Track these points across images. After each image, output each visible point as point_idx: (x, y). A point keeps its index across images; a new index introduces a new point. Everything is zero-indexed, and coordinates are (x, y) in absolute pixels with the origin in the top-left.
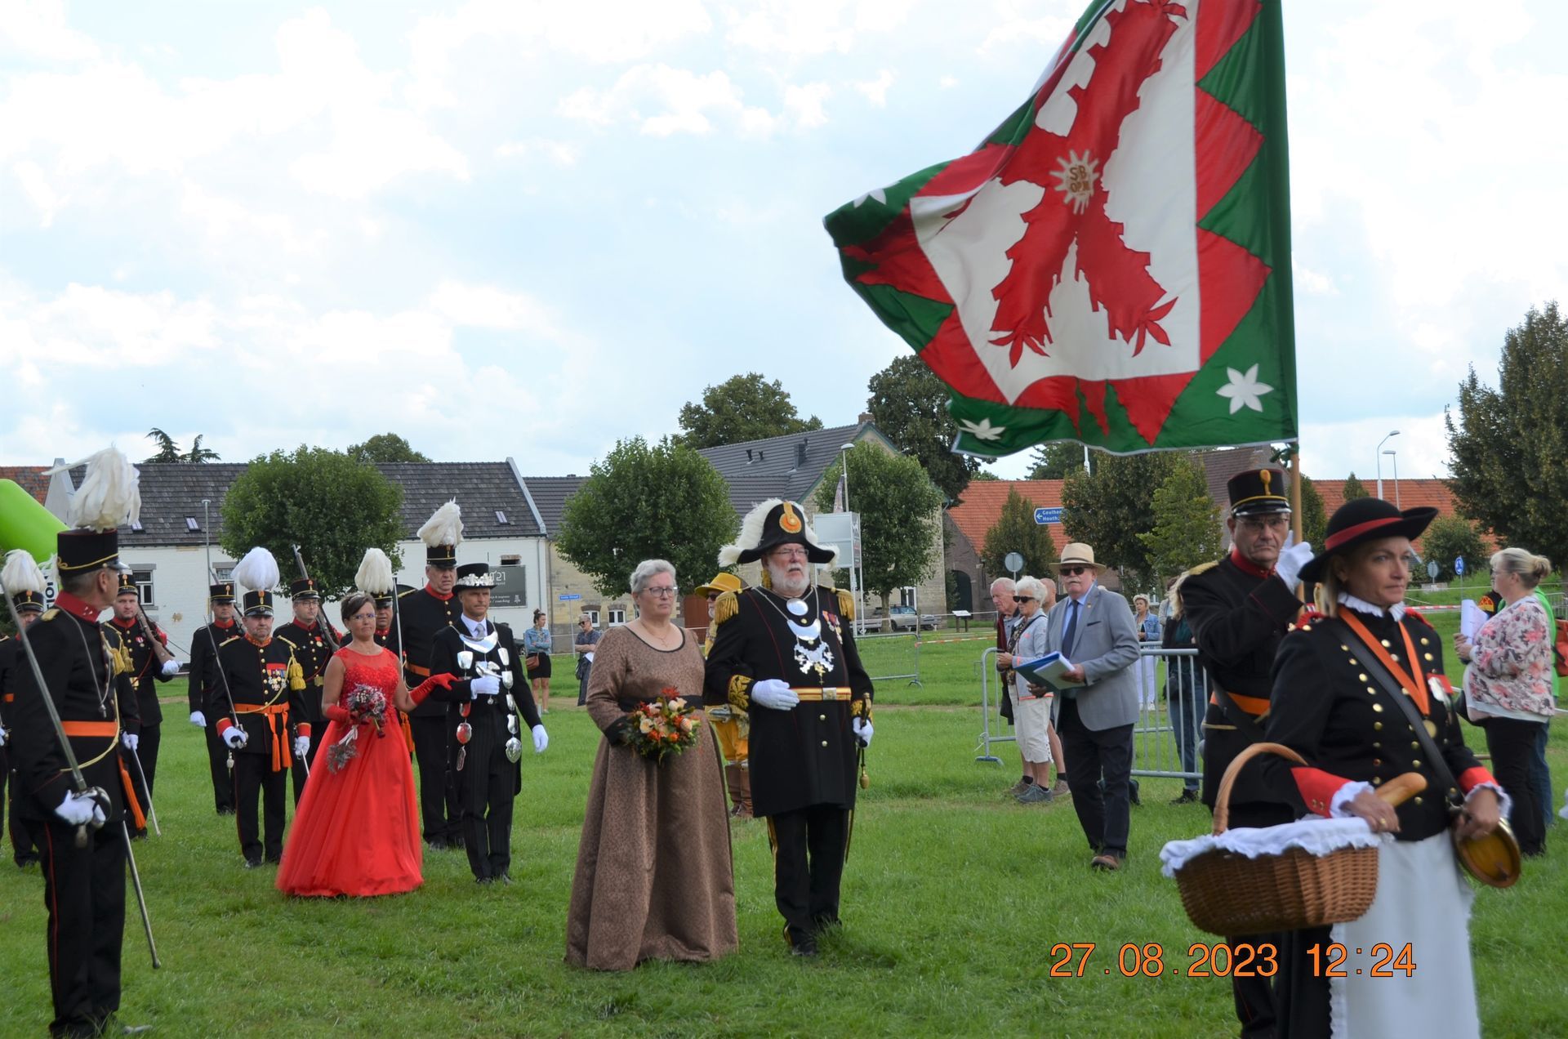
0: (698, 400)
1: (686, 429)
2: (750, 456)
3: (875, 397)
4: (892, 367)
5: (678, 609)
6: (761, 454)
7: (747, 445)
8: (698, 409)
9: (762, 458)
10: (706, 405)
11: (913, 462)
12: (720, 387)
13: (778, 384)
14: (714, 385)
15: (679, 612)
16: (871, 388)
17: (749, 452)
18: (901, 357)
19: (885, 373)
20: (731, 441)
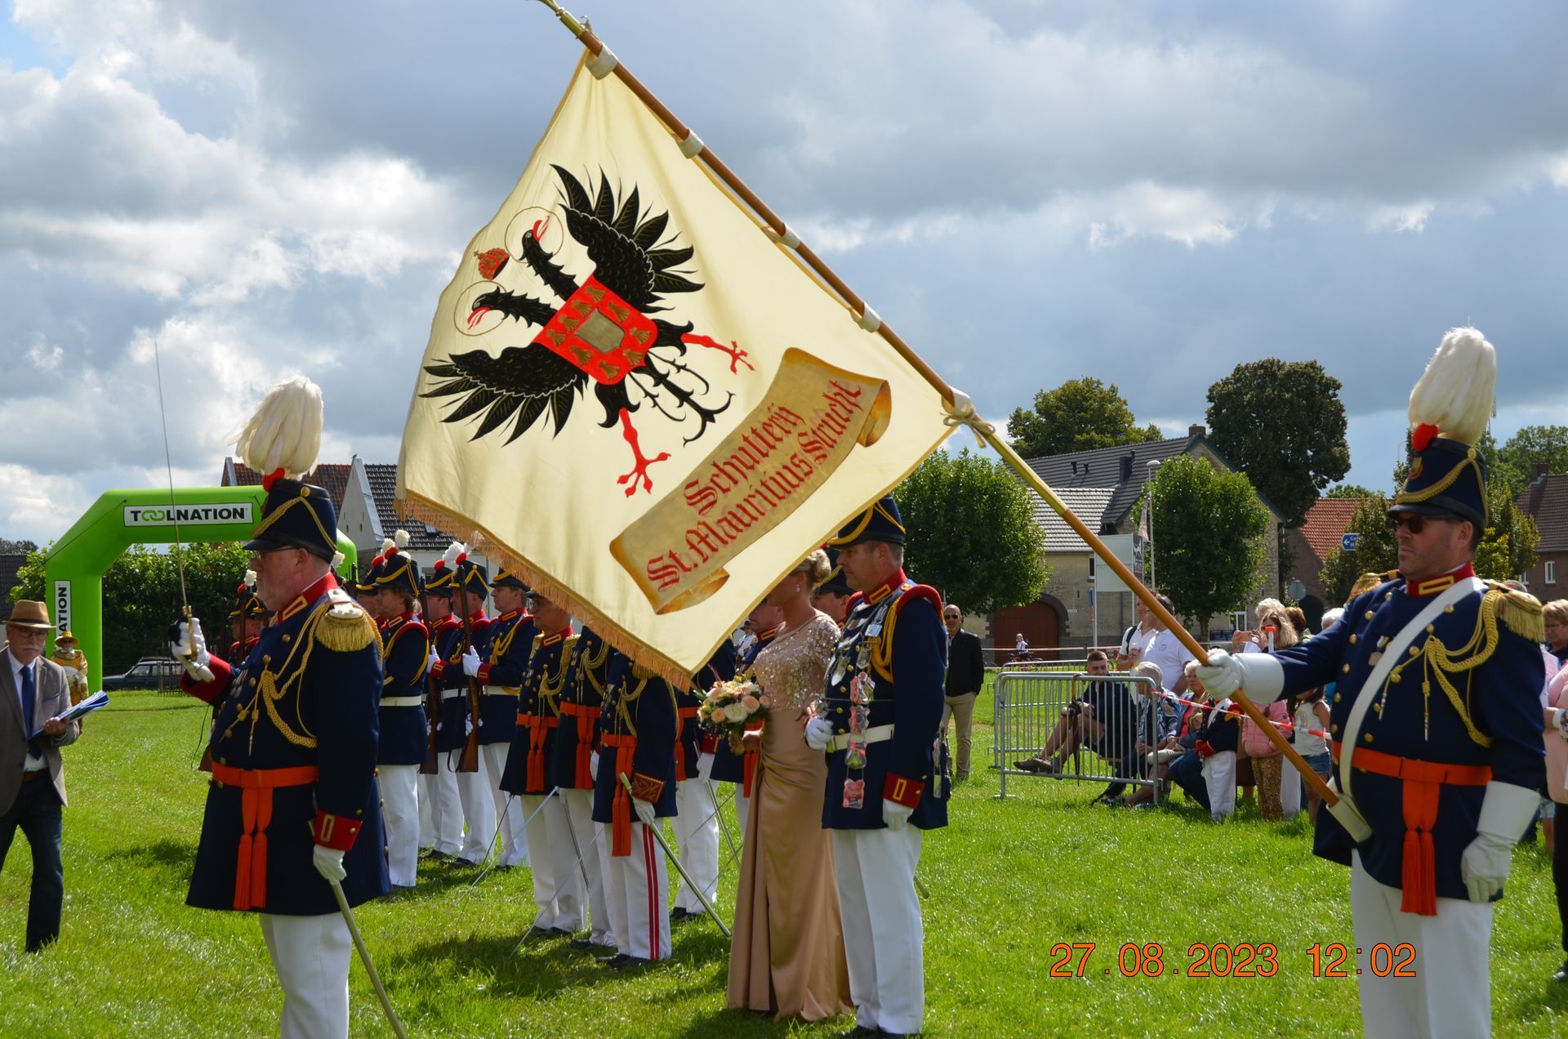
0: (1029, 406)
1: (1015, 436)
2: (1075, 469)
3: (1213, 408)
4: (1234, 375)
5: (987, 628)
6: (1086, 466)
7: (1074, 456)
8: (1028, 417)
9: (1087, 471)
10: (1039, 411)
11: (1241, 478)
12: (1052, 392)
13: (1113, 390)
14: (1047, 391)
15: (988, 632)
16: (1210, 399)
17: (1074, 464)
18: (1243, 365)
19: (1226, 382)
20: (1060, 451)
